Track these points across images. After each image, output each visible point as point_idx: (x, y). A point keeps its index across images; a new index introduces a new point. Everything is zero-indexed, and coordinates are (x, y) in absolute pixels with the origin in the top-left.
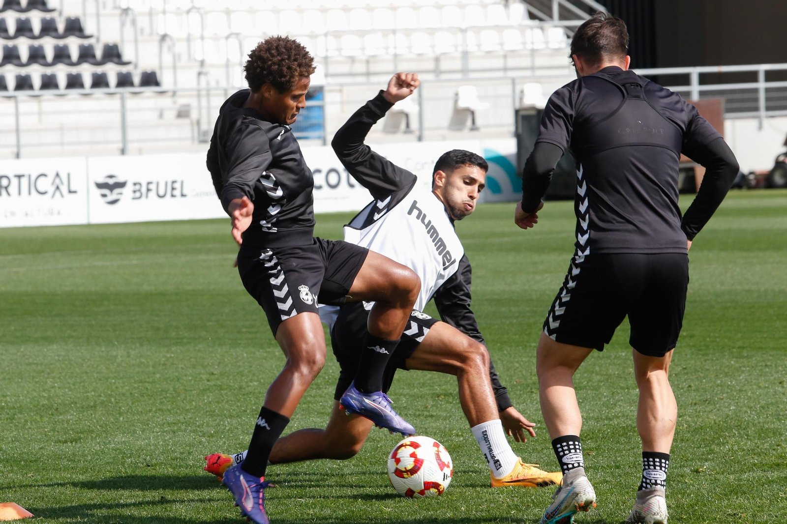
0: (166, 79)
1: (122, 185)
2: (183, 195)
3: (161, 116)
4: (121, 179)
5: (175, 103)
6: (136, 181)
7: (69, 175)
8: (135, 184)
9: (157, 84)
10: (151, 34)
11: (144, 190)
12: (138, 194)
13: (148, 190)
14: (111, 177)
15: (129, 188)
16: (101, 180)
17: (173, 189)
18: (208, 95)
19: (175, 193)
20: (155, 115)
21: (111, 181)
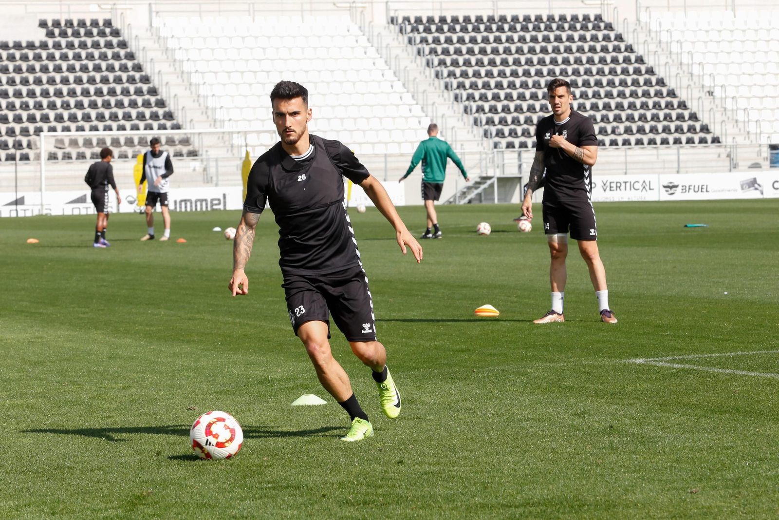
0: (722, 139)
1: (677, 186)
2: (707, 191)
3: (719, 156)
4: (676, 184)
5: (726, 150)
6: (683, 185)
7: (650, 182)
8: (683, 186)
9: (719, 142)
10: (733, 119)
11: (687, 189)
12: (684, 191)
13: (689, 189)
14: (671, 183)
15: (680, 188)
16: (666, 184)
17: (702, 188)
18: (736, 148)
19: (703, 190)
20: (717, 155)
21: (671, 185)
